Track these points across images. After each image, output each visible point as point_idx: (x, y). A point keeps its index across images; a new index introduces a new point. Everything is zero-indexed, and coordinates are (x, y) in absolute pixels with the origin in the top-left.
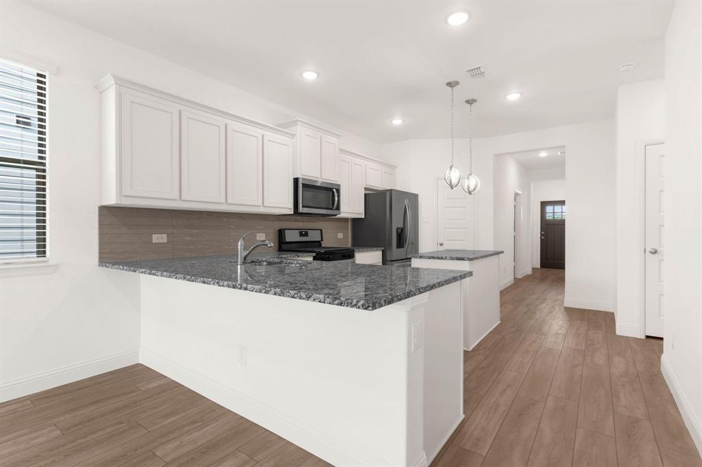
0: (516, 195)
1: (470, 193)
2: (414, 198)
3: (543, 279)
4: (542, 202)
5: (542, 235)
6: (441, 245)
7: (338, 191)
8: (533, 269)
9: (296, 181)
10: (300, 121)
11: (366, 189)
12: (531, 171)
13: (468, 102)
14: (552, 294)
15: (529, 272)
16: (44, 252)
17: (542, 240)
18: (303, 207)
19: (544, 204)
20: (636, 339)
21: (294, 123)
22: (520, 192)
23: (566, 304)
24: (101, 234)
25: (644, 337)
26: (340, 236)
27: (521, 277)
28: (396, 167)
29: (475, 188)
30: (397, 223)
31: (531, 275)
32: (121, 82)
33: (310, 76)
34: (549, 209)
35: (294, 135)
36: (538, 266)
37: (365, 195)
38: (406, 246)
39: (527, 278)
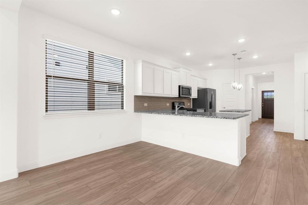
0: (252, 89)
1: (239, 90)
2: (214, 91)
3: (263, 122)
4: (262, 91)
5: (262, 105)
6: (224, 108)
7: (191, 89)
8: (259, 118)
9: (179, 86)
10: (182, 67)
11: (198, 88)
12: (258, 79)
13: (238, 59)
14: (268, 127)
15: (257, 120)
16: (123, 108)
17: (262, 107)
18: (182, 95)
19: (263, 92)
20: (301, 141)
21: (179, 68)
22: (254, 88)
23: (274, 130)
24: (135, 104)
25: (304, 140)
26: (189, 104)
27: (254, 121)
28: (207, 79)
29: (241, 88)
30: (209, 100)
31: (258, 121)
32: (143, 61)
33: (188, 54)
34: (265, 94)
35: (179, 71)
36: (261, 117)
37: (198, 90)
38: (212, 108)
39: (256, 122)
